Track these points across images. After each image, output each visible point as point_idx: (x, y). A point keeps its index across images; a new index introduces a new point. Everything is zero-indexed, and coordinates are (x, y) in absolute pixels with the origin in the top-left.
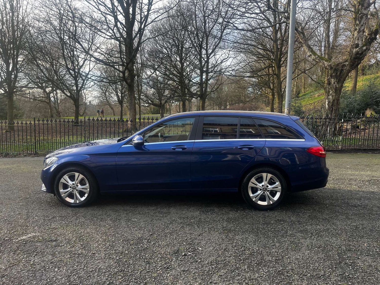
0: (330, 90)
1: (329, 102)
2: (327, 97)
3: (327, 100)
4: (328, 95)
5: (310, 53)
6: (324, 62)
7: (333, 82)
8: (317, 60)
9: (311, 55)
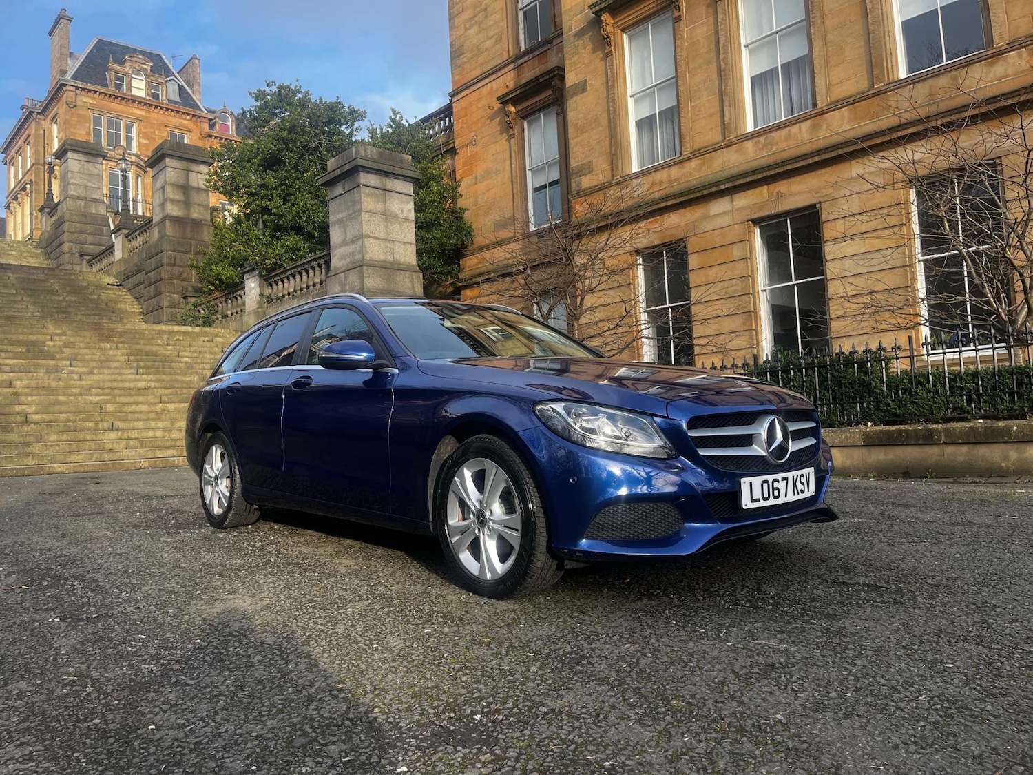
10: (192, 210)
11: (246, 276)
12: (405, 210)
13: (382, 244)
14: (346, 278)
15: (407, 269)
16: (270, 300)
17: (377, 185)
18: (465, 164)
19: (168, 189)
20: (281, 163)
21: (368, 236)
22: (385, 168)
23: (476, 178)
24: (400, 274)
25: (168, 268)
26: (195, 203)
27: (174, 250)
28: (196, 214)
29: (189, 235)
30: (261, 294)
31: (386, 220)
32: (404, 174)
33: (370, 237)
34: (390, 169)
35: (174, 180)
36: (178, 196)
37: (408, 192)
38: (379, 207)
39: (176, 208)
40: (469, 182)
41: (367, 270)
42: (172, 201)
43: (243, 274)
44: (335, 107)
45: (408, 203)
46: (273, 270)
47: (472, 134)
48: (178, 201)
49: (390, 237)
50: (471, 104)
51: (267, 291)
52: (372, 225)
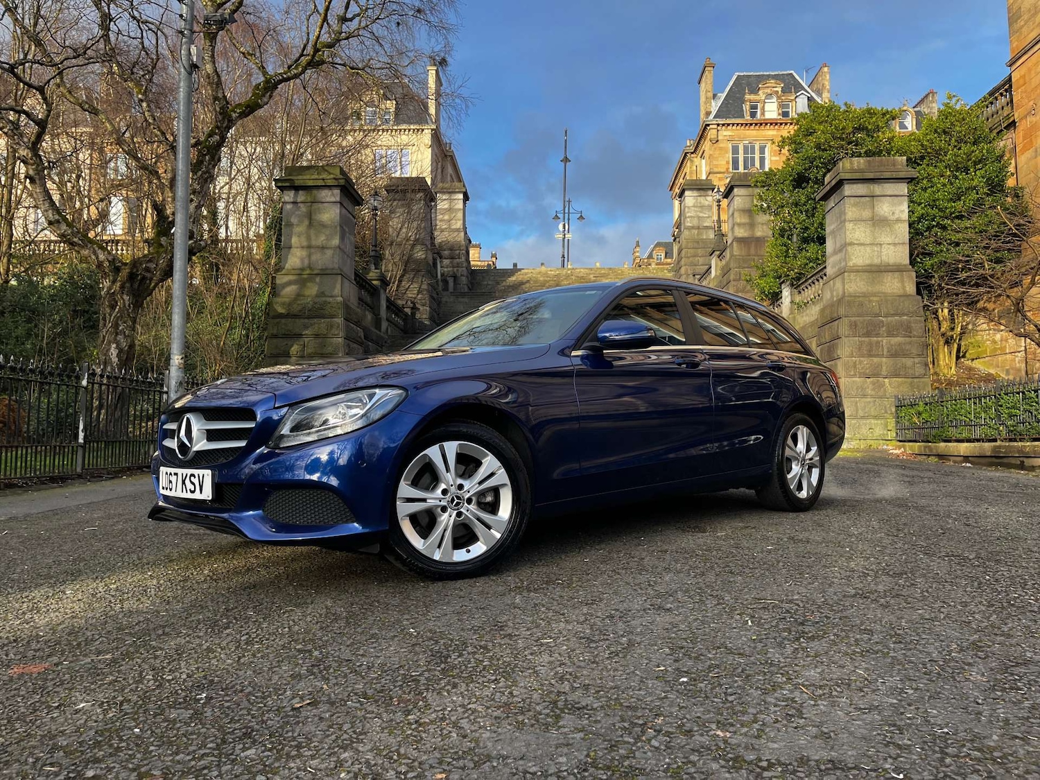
0: (120, 323)
1: (121, 351)
2: (115, 339)
3: (114, 346)
4: (117, 334)
5: (57, 217)
6: (97, 249)
7: (127, 303)
8: (75, 240)
9: (58, 222)
10: (756, 230)
11: (783, 286)
12: (897, 212)
13: (868, 249)
14: (834, 284)
15: (897, 269)
16: (799, 306)
17: (864, 194)
18: (1024, 138)
19: (736, 214)
20: (807, 180)
21: (851, 244)
22: (871, 176)
23: (1036, 151)
24: (888, 276)
25: (735, 283)
26: (759, 223)
27: (739, 268)
28: (759, 234)
29: (752, 251)
30: (792, 302)
31: (874, 225)
32: (894, 176)
33: (854, 244)
34: (878, 175)
35: (741, 206)
36: (745, 220)
37: (902, 193)
38: (867, 214)
39: (742, 231)
40: (1029, 156)
41: (849, 276)
42: (739, 225)
43: (781, 284)
44: (871, 112)
45: (901, 203)
46: (799, 279)
47: (1031, 103)
48: (744, 224)
49: (877, 241)
50: (1030, 70)
51: (798, 299)
52: (857, 233)
